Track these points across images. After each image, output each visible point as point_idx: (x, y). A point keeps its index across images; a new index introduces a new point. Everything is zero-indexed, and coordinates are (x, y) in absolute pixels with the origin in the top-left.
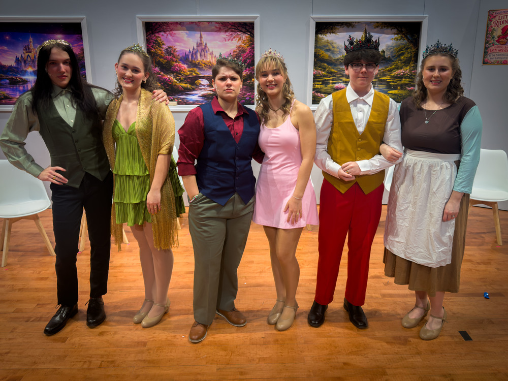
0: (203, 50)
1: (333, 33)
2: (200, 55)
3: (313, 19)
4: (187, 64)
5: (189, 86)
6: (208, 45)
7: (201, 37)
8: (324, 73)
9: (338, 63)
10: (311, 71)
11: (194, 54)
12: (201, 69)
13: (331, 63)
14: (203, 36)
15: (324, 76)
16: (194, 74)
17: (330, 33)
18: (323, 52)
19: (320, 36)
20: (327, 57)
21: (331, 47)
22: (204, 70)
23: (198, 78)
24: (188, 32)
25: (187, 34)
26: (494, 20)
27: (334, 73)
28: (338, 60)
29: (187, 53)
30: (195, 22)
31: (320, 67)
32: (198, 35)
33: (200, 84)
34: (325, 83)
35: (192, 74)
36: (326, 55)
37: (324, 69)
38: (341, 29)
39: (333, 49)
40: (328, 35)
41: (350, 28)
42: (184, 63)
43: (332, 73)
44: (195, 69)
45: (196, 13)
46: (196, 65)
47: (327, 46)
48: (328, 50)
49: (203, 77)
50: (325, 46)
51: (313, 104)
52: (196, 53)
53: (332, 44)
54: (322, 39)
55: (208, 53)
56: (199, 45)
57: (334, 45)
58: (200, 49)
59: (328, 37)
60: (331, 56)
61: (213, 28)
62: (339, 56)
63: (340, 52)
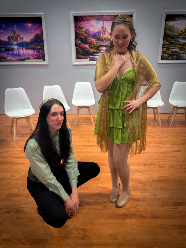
0: (104, 31)
1: (174, 20)
2: (103, 34)
3: (165, 12)
4: (95, 39)
5: (95, 50)
6: (107, 28)
7: (103, 24)
8: (168, 43)
9: (176, 37)
10: (161, 42)
11: (99, 33)
12: (102, 41)
13: (172, 37)
14: (104, 23)
15: (168, 45)
16: (99, 44)
17: (173, 21)
18: (168, 31)
19: (167, 22)
20: (170, 34)
22: (104, 42)
23: (100, 46)
24: (97, 21)
25: (96, 22)
27: (173, 43)
28: (176, 36)
29: (96, 33)
30: (101, 16)
31: (166, 40)
32: (101, 22)
33: (102, 50)
34: (168, 48)
35: (97, 44)
37: (168, 41)
38: (179, 18)
39: (173, 30)
41: (184, 18)
42: (94, 38)
43: (172, 43)
44: (99, 41)
45: (102, 10)
46: (100, 39)
47: (171, 28)
48: (171, 30)
49: (103, 46)
50: (169, 28)
51: (161, 60)
52: (100, 32)
53: (173, 27)
54: (168, 24)
55: (107, 32)
56: (102, 28)
57: (174, 27)
58: (102, 30)
59: (171, 23)
60: (172, 33)
61: (110, 18)
62: (177, 34)
63: (177, 31)
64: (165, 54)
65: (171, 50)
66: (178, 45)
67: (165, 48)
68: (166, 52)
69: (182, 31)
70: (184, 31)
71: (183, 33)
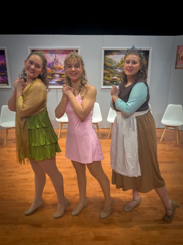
0: (56, 62)
1: (112, 55)
2: (56, 64)
3: (103, 49)
4: (50, 68)
5: (51, 77)
6: (59, 60)
7: (56, 56)
8: (108, 72)
9: (114, 68)
10: (102, 71)
11: (53, 63)
12: (56, 70)
13: (111, 68)
14: (57, 56)
15: (108, 74)
16: (53, 72)
17: (111, 55)
19: (106, 56)
20: (109, 66)
21: (111, 61)
22: (57, 71)
23: (54, 74)
24: (50, 54)
26: (180, 50)
27: (113, 72)
28: (114, 66)
29: (50, 63)
30: (53, 50)
31: (106, 70)
32: (54, 55)
33: (56, 76)
34: (109, 76)
35: (52, 72)
36: (109, 64)
37: (108, 70)
38: (115, 53)
39: (112, 62)
40: (110, 56)
41: (119, 53)
43: (111, 72)
44: (53, 70)
45: (53, 46)
46: (53, 68)
47: (110, 60)
48: (110, 62)
49: (57, 74)
50: (108, 61)
51: (104, 85)
52: (54, 63)
53: (111, 60)
54: (107, 57)
55: (59, 63)
56: (55, 60)
57: (113, 60)
58: (55, 61)
59: (110, 57)
60: (111, 65)
61: (61, 52)
63: (115, 63)
64: (107, 81)
65: (111, 77)
66: (116, 74)
67: (106, 76)
68: (108, 80)
69: (118, 63)
70: (120, 63)
71: (119, 64)
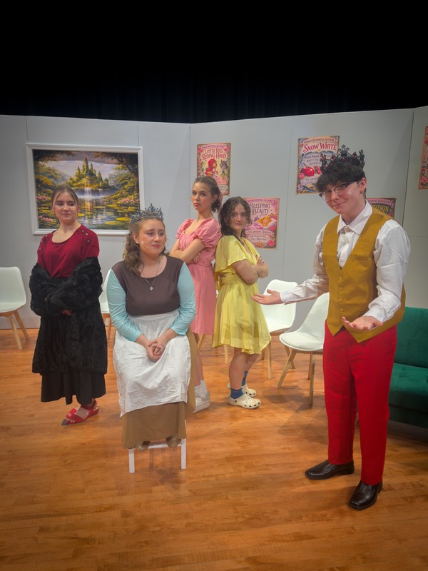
1: (54, 160)
3: (29, 146)
17: (51, 160)
18: (46, 178)
19: (41, 162)
21: (53, 174)
26: (202, 154)
31: (45, 192)
36: (50, 181)
37: (49, 195)
38: (61, 157)
40: (49, 162)
41: (71, 156)
47: (50, 173)
48: (51, 177)
50: (47, 173)
51: (39, 228)
53: (54, 171)
54: (44, 166)
57: (57, 172)
60: (55, 182)
62: (63, 183)
63: (63, 179)
64: (48, 217)
67: (46, 207)
68: (50, 215)
69: (71, 179)
70: (75, 179)
71: (74, 182)
